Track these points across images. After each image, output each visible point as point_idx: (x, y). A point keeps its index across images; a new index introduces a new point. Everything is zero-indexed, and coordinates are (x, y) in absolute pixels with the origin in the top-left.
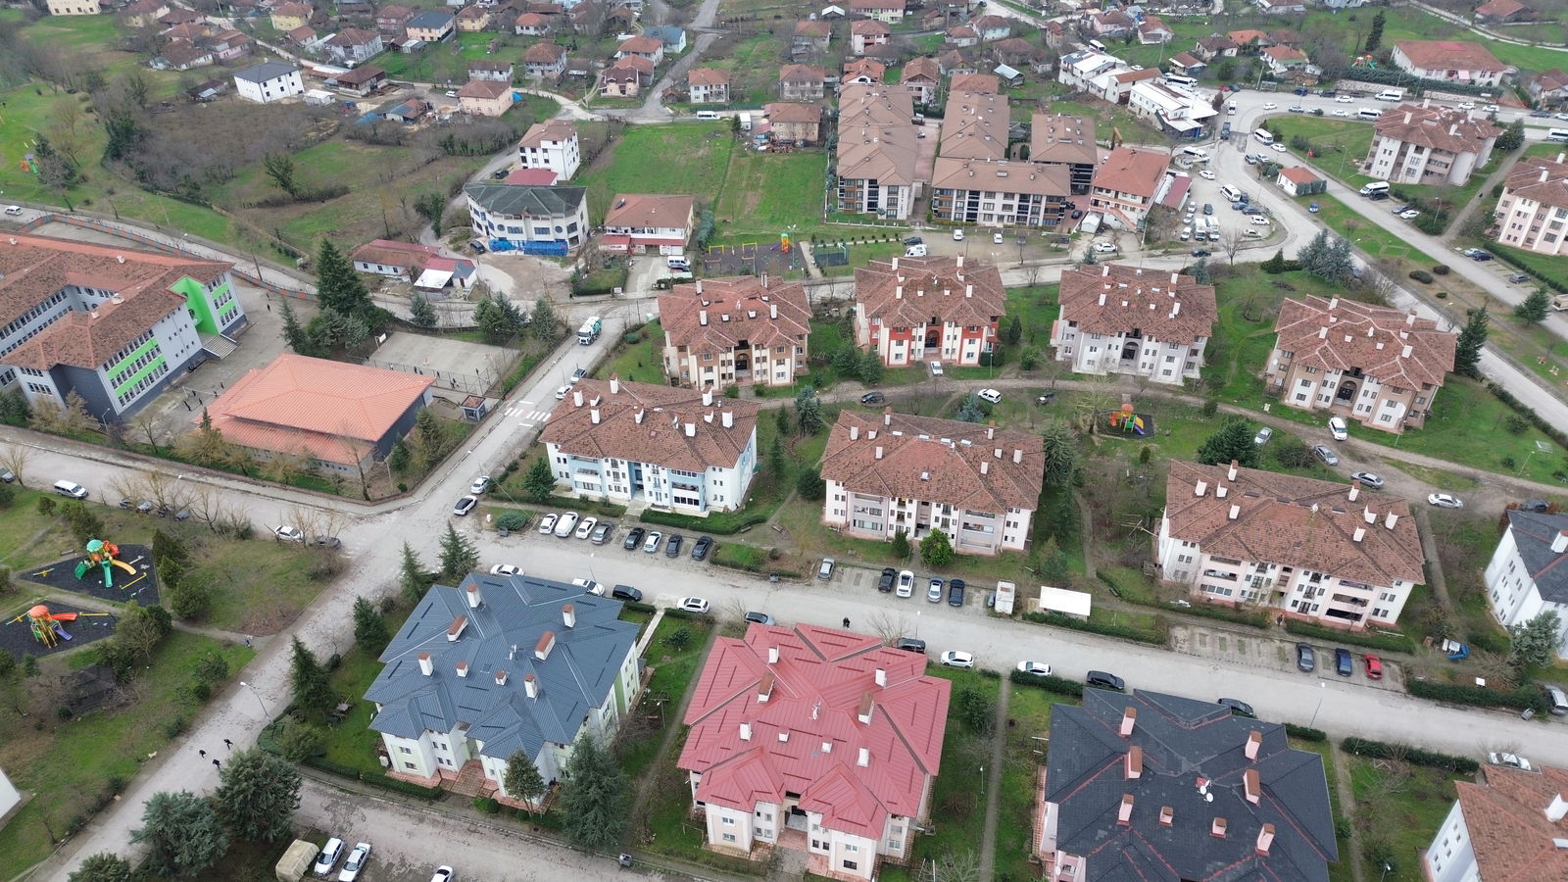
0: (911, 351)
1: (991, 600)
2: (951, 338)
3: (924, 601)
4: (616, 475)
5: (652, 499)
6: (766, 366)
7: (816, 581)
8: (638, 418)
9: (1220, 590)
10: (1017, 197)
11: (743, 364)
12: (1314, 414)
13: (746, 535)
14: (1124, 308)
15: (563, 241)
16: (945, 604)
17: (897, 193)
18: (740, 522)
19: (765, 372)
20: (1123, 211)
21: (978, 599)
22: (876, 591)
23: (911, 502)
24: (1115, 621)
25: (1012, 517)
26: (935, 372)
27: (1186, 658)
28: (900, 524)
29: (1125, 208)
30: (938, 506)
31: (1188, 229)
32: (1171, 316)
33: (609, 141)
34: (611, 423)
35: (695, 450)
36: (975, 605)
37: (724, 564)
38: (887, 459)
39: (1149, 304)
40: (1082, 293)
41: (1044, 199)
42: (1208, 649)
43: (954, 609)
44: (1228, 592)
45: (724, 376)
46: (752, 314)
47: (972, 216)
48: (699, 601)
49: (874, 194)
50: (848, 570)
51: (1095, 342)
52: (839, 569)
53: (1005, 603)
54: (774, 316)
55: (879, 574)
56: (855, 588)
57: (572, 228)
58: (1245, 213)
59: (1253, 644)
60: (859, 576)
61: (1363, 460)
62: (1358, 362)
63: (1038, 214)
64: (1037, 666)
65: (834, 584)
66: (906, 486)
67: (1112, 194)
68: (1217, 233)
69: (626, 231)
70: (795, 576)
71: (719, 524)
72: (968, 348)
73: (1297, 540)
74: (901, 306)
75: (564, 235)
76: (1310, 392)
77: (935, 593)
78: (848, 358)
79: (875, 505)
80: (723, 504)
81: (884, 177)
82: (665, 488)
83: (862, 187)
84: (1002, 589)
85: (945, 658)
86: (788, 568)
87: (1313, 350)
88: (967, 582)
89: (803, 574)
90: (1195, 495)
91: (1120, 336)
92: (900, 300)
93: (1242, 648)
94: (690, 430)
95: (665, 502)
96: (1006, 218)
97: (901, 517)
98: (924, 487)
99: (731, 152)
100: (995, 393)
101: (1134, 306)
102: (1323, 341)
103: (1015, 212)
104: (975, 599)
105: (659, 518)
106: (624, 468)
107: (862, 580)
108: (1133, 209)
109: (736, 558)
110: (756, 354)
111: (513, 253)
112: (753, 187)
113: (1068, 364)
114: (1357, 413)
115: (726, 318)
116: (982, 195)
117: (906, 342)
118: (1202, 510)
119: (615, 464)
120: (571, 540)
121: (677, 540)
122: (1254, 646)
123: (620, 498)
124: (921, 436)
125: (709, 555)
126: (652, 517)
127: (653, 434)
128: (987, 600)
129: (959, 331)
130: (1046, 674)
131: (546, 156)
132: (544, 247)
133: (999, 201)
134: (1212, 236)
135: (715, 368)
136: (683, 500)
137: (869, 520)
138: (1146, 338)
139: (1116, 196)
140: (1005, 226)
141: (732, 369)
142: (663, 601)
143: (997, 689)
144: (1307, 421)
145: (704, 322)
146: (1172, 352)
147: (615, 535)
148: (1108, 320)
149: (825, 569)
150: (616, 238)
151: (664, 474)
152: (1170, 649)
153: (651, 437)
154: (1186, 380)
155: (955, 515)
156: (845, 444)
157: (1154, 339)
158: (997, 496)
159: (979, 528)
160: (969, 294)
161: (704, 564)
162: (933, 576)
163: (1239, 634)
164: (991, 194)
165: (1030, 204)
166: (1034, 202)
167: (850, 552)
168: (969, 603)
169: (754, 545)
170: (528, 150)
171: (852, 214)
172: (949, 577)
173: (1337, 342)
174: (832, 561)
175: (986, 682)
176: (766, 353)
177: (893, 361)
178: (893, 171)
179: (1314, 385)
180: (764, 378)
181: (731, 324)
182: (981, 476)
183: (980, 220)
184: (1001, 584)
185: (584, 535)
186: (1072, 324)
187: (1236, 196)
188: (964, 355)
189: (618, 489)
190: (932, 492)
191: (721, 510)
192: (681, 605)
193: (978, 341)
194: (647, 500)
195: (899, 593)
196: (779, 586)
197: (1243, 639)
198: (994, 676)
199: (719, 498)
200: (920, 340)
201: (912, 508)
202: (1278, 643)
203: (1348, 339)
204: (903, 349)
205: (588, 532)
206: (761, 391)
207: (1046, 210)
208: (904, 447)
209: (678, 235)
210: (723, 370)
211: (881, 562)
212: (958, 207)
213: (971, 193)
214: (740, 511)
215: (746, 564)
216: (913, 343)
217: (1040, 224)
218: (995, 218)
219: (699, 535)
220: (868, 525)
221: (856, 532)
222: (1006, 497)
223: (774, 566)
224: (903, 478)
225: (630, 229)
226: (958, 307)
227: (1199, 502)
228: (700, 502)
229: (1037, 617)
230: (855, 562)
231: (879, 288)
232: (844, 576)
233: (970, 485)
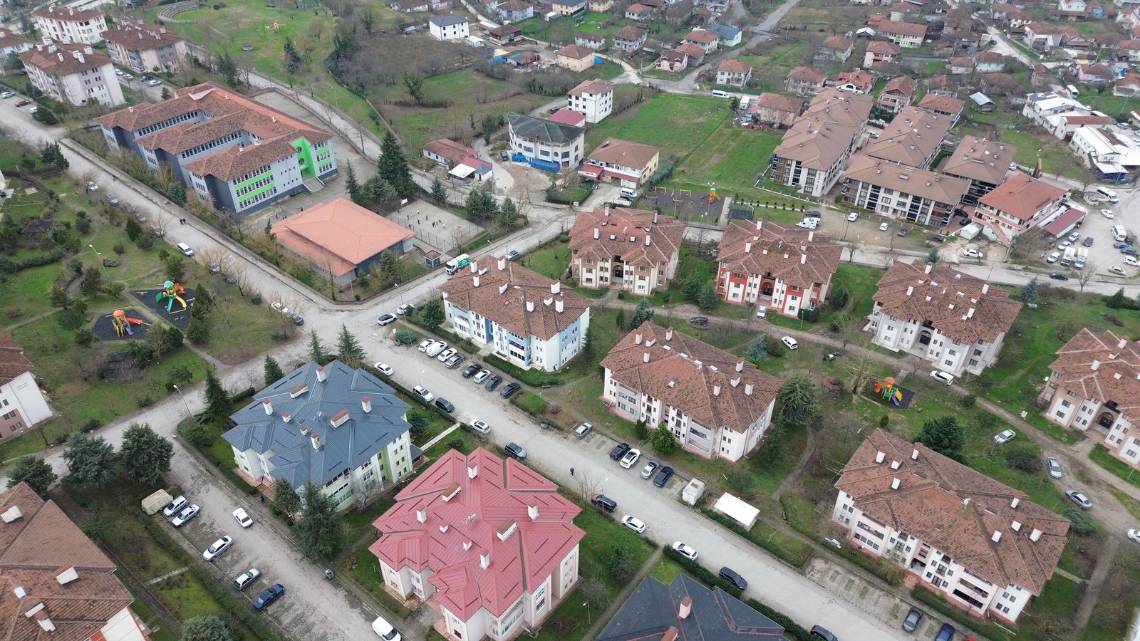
0: (746, 294)
2: (779, 291)
3: (637, 475)
4: (478, 324)
5: (498, 348)
6: (632, 278)
7: (572, 437)
8: (502, 289)
9: (870, 543)
10: (910, 198)
11: (618, 273)
12: (1066, 431)
13: (546, 390)
14: (926, 302)
15: (558, 163)
16: (651, 482)
17: (815, 175)
18: (546, 381)
19: (631, 282)
20: (1002, 227)
21: (677, 486)
22: (608, 456)
23: (656, 400)
24: (770, 538)
25: (728, 434)
26: (759, 314)
27: (811, 585)
28: (648, 414)
29: (1004, 225)
30: (675, 409)
31: (1056, 254)
32: (964, 318)
33: (639, 101)
34: (484, 289)
35: (528, 321)
36: (673, 490)
37: (517, 405)
38: (650, 364)
39: (949, 303)
40: (900, 282)
41: (933, 204)
42: (833, 585)
43: (655, 488)
44: (876, 547)
45: (601, 278)
46: (633, 239)
47: (872, 205)
48: (483, 424)
49: (798, 172)
50: (599, 436)
51: (892, 323)
52: (593, 433)
53: (691, 495)
54: (648, 243)
55: (617, 445)
56: (595, 450)
57: (566, 155)
58: (1123, 253)
59: (875, 594)
60: (604, 442)
61: (1088, 482)
63: (926, 214)
64: (686, 549)
65: (583, 442)
66: (655, 387)
67: (994, 212)
68: (1081, 263)
69: (602, 164)
70: (560, 429)
71: (531, 378)
72: (790, 302)
73: (940, 523)
74: (746, 258)
75: (559, 159)
76: (1068, 412)
77: (647, 472)
78: (693, 287)
79: (633, 395)
80: (541, 365)
81: (807, 162)
82: (506, 343)
83: (790, 165)
84: (693, 485)
85: (624, 520)
86: (558, 422)
87: (1080, 377)
88: (677, 471)
89: (566, 428)
90: (875, 461)
91: (915, 323)
92: (747, 254)
93: (863, 594)
94: (530, 307)
95: (505, 352)
96: (899, 212)
97: (649, 409)
98: (667, 392)
99: (721, 123)
101: (936, 302)
102: (1093, 371)
103: (907, 209)
104: (675, 486)
105: (497, 362)
106: (482, 321)
107: (604, 446)
108: (1010, 228)
109: (529, 404)
110: (626, 267)
111: (524, 164)
112: (720, 151)
113: (872, 334)
114: (1109, 442)
115: (613, 237)
116: (882, 190)
117: (742, 286)
118: (873, 474)
119: (477, 317)
120: (435, 360)
121: (497, 381)
122: (875, 596)
123: (480, 341)
124: (682, 355)
125: (512, 396)
126: (493, 360)
127: (507, 303)
129: (785, 287)
130: (690, 557)
131: (584, 103)
132: (543, 164)
133: (895, 197)
134: (1078, 265)
135: (594, 271)
136: (516, 354)
137: (629, 405)
139: (998, 214)
140: (897, 219)
141: (608, 275)
142: (465, 418)
143: (649, 555)
144: (1057, 436)
145: (596, 237)
146: (954, 347)
147: (463, 365)
148: (909, 308)
149: (581, 429)
150: (591, 168)
151: (505, 332)
152: (803, 574)
153: (504, 304)
154: (966, 373)
156: (629, 346)
157: (941, 332)
158: (717, 414)
160: (803, 261)
161: (506, 401)
162: (653, 459)
163: (869, 582)
164: (889, 191)
165: (921, 205)
166: (924, 204)
167: (607, 423)
168: (669, 487)
169: (546, 399)
170: (574, 97)
172: (665, 464)
173: (1107, 376)
174: (589, 426)
175: (645, 547)
176: (632, 269)
177: (731, 298)
178: (817, 157)
179: (1072, 407)
180: (631, 287)
181: (614, 243)
183: (878, 209)
184: (694, 481)
185: (443, 359)
186: (879, 304)
187: (1121, 236)
188: (787, 307)
189: (479, 335)
190: (671, 397)
191: (539, 369)
192: (472, 424)
193: (799, 299)
194: (495, 348)
195: (621, 463)
196: (545, 431)
197: (870, 588)
198: (653, 545)
199: (539, 360)
200: (755, 287)
201: (656, 405)
202: (897, 601)
203: (1117, 376)
204: (740, 291)
205: (446, 358)
206: (623, 296)
207: (933, 213)
208: (667, 359)
209: (636, 174)
210: (601, 274)
211: (624, 437)
212: (861, 196)
213: (874, 186)
214: (555, 374)
215: (533, 410)
216: (748, 288)
217: (927, 223)
218: (891, 211)
219: (514, 381)
220: (627, 409)
221: (619, 412)
222: (724, 417)
223: (550, 417)
224: (655, 381)
225: (604, 164)
226: (789, 269)
227: (875, 467)
228: (526, 359)
229: (711, 514)
230: (607, 432)
231: (738, 241)
232: (593, 440)
233: (700, 400)
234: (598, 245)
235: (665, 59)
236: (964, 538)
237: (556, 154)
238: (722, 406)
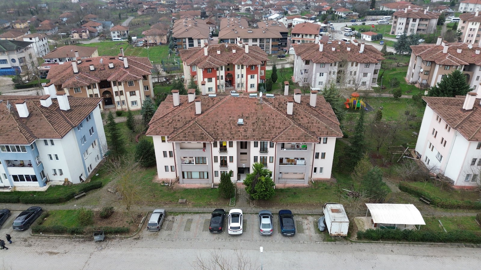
0: (217, 87)
1: (322, 224)
2: (240, 76)
3: (256, 236)
6: (123, 98)
7: (145, 233)
11: (109, 101)
13: (82, 200)
14: (334, 52)
15: (17, 67)
16: (278, 236)
19: (123, 102)
21: (307, 224)
22: (207, 233)
23: (231, 145)
25: (320, 148)
30: (256, 145)
32: (361, 52)
35: (25, 127)
36: (307, 232)
37: (46, 231)
38: (206, 113)
39: (346, 49)
40: (308, 49)
41: (271, 40)
43: (287, 240)
46: (111, 66)
49: (191, 45)
50: (178, 218)
51: (322, 70)
52: (170, 218)
53: (339, 222)
54: (126, 66)
55: (209, 217)
56: (185, 234)
57: (22, 60)
60: (190, 221)
62: (472, 61)
65: (164, 233)
66: (226, 131)
67: (300, 36)
69: (56, 61)
70: (122, 232)
72: (251, 81)
74: (208, 58)
75: (17, 64)
77: (265, 226)
79: (200, 154)
80: (62, 178)
81: (194, 37)
82: (2, 169)
83: (185, 42)
84: (333, 211)
86: (116, 224)
87: (444, 58)
88: (294, 211)
89: (132, 228)
90: (465, 110)
91: (335, 66)
92: (207, 57)
94: (23, 112)
95: (5, 182)
97: (224, 163)
98: (242, 131)
99: (127, 47)
101: (339, 50)
102: (446, 54)
104: (305, 227)
107: (193, 226)
109: (63, 223)
110: (115, 89)
113: (307, 87)
115: (92, 68)
117: (214, 79)
124: (232, 94)
125: (34, 224)
128: (316, 225)
129: (244, 71)
132: (5, 71)
133: (251, 43)
136: (22, 177)
137: (196, 169)
138: (350, 64)
139: (302, 37)
145: (76, 71)
146: (366, 70)
148: (327, 57)
149: (154, 219)
150: (49, 64)
154: (373, 88)
155: (271, 152)
157: (354, 64)
158: (306, 129)
159: (292, 162)
161: (26, 234)
162: (260, 210)
165: (265, 44)
166: (266, 42)
167: (180, 201)
168: (301, 231)
169: (86, 208)
172: (276, 210)
173: (454, 54)
174: (162, 211)
176: (121, 88)
178: (199, 33)
181: (96, 72)
182: (288, 116)
184: (329, 207)
186: (307, 62)
188: (249, 86)
190: (249, 133)
191: (62, 183)
193: (256, 76)
195: (230, 232)
196: (104, 244)
199: (58, 172)
200: (222, 79)
201: (232, 151)
203: (459, 51)
207: (272, 46)
208: (220, 103)
211: (210, 205)
214: (83, 184)
215: (74, 226)
216: (218, 81)
217: (270, 53)
220: (196, 175)
221: (186, 184)
223: (103, 225)
224: (222, 126)
225: (58, 60)
226: (242, 57)
228: (38, 177)
229: (374, 235)
230: (186, 209)
231: (194, 54)
232: (175, 224)
233: (281, 123)
234: (80, 76)
235: (75, 32)
237: (13, 60)
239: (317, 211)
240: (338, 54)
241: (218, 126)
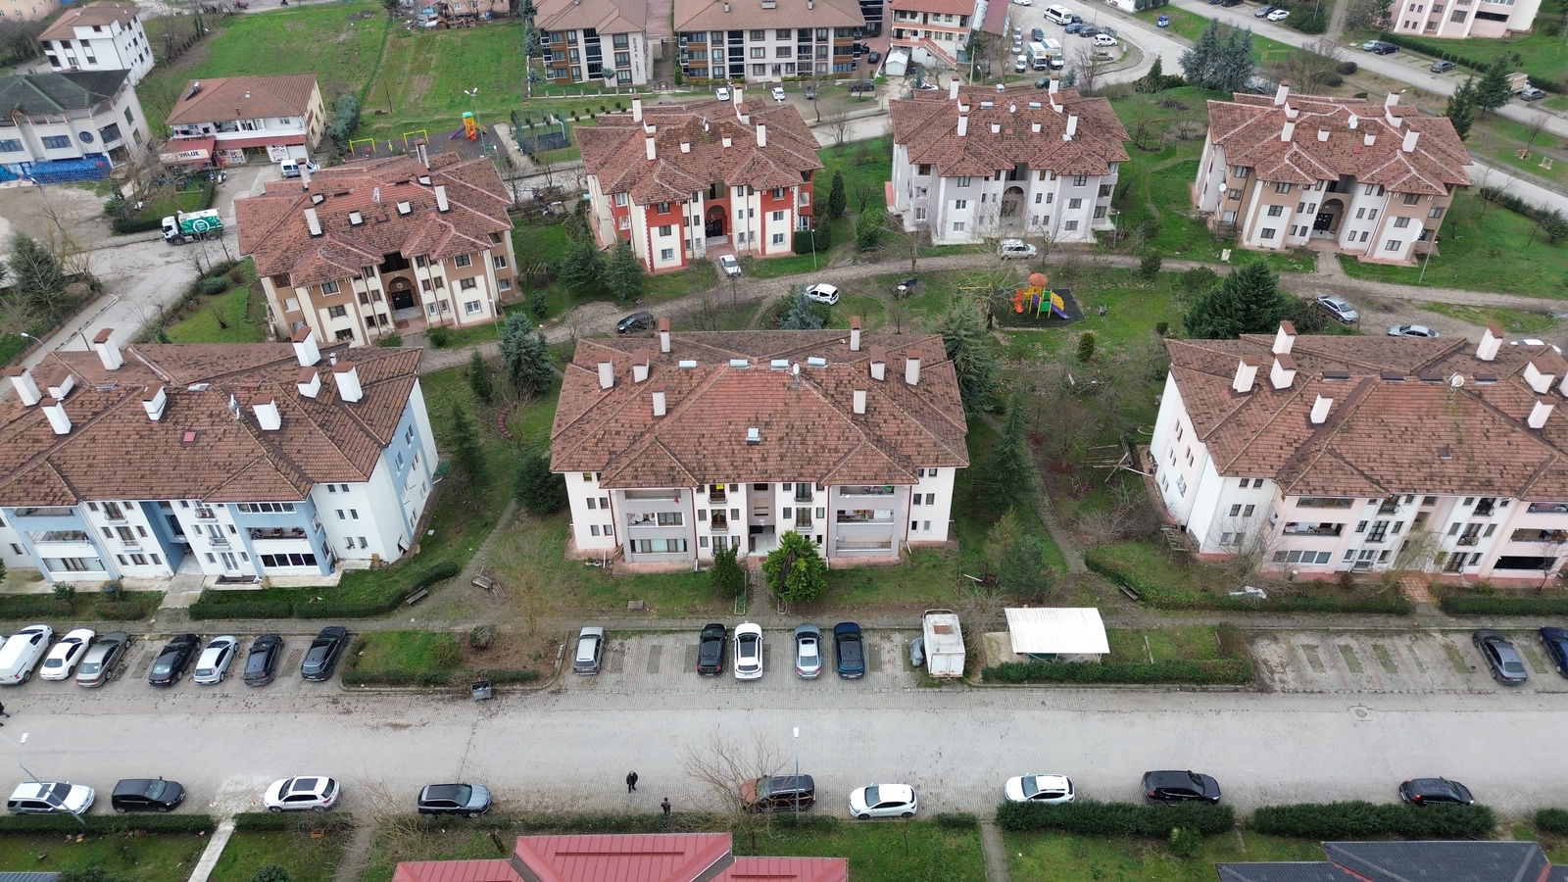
0: (686, 244)
1: (917, 654)
2: (745, 214)
3: (789, 680)
4: (125, 533)
5: (219, 568)
6: (443, 294)
7: (571, 679)
8: (154, 408)
9: (1309, 556)
10: (795, 35)
11: (404, 298)
12: (1288, 256)
13: (424, 606)
14: (996, 136)
15: (98, 155)
16: (832, 679)
17: (627, 45)
18: (405, 584)
19: (444, 304)
20: (937, 42)
21: (890, 652)
22: (694, 676)
23: (734, 488)
24: (1153, 651)
25: (925, 485)
26: (731, 270)
27: (1299, 702)
28: (719, 533)
29: (938, 36)
30: (787, 488)
31: (1023, 58)
32: (1067, 138)
33: (200, 35)
34: (96, 429)
35: (283, 457)
36: (888, 668)
37: (372, 681)
38: (676, 414)
39: (1029, 126)
40: (928, 124)
41: (831, 34)
42: (1328, 677)
43: (849, 686)
44: (1324, 557)
45: (370, 321)
46: (404, 208)
47: (737, 70)
48: (311, 784)
49: (594, 51)
50: (632, 643)
51: (962, 193)
52: (615, 644)
53: (946, 655)
54: (444, 206)
55: (695, 640)
56: (651, 680)
57: (110, 132)
58: (1083, 36)
59: (1400, 647)
60: (656, 651)
61: (1387, 309)
62: (1348, 166)
63: (826, 56)
64: (1046, 784)
65: (608, 678)
66: (723, 461)
67: (919, 19)
68: (1060, 58)
69: (206, 130)
70: (525, 679)
71: (362, 596)
72: (774, 227)
73: (1441, 444)
74: (658, 170)
75: (98, 146)
76: (1280, 224)
77: (808, 660)
78: (584, 264)
79: (667, 506)
80: (368, 554)
81: (605, 23)
82: (237, 543)
83: (575, 42)
84: (938, 630)
85: (858, 804)
86: (511, 664)
87: (1280, 160)
88: (864, 622)
89: (542, 669)
90: (1234, 393)
91: (997, 178)
92: (655, 162)
93: (1386, 660)
94: (268, 417)
95: (246, 568)
96: (783, 68)
97: (719, 520)
98: (756, 457)
99: (386, 33)
100: (829, 289)
101: (1009, 131)
102: (1288, 144)
103: (794, 58)
104: (885, 657)
105: (236, 605)
106: (135, 517)
107: (664, 660)
108: (949, 37)
109: (398, 663)
110: (421, 274)
111: (14, 184)
112: (420, 68)
113: (925, 234)
114: (1347, 245)
115: (356, 219)
116: (746, 37)
117: (675, 228)
119: (113, 513)
120: (33, 688)
121: (272, 650)
122: (1404, 651)
123: (150, 575)
124: (734, 362)
125: (341, 666)
126: (218, 605)
127: (189, 437)
128: (907, 652)
129: (756, 201)
130: (1067, 798)
131: (89, 52)
132: (65, 167)
133: (771, 42)
134: (1056, 63)
135: (349, 308)
136: (282, 560)
137: (659, 535)
138: (1036, 175)
139: (925, 21)
140: (785, 80)
141: (383, 307)
142: (234, 795)
143: (978, 852)
144: (1285, 266)
145: (316, 230)
146: (1078, 192)
147: (133, 659)
148: (977, 155)
149: (586, 651)
150: (189, 140)
151: (224, 516)
152: (1265, 689)
153: (183, 444)
154: (1097, 234)
155: (819, 499)
156: (592, 400)
157: (1048, 175)
158: (892, 450)
159: (866, 515)
160: (761, 141)
161: (332, 687)
162: (801, 624)
163: (1369, 633)
164: (758, 34)
165: (814, 44)
166: (818, 40)
167: (631, 604)
168: (877, 666)
169: (437, 626)
170: (57, 46)
171: (566, 80)
172: (830, 620)
173: (1309, 144)
174: (598, 631)
175: (952, 841)
176: (439, 270)
177: (660, 264)
178: (616, 13)
179: (1287, 212)
180: (446, 315)
181: (368, 229)
182: (855, 417)
183: (748, 74)
184: (932, 621)
185: (61, 672)
186: (924, 169)
187: (1067, 16)
188: (769, 239)
189: (139, 560)
190: (772, 464)
191: (366, 566)
192: (272, 799)
194: (207, 572)
195: (739, 675)
196: (493, 705)
197: (1381, 642)
198: (962, 824)
199: (357, 543)
200: (697, 223)
201: (737, 500)
202: (1439, 637)
203: (1323, 136)
204: (673, 241)
205: (66, 665)
206: (441, 338)
207: (836, 50)
208: (706, 387)
209: (294, 128)
210: (367, 310)
211: (693, 612)
212: (717, 58)
213: (732, 34)
214: (408, 559)
215: (422, 670)
216: (687, 230)
217: (831, 72)
218: (769, 70)
219: (318, 626)
220: (659, 545)
221: (637, 563)
222: (910, 450)
223: (482, 665)
224: (713, 446)
225: (212, 128)
226: (747, 162)
227: (1247, 404)
228: (319, 557)
229: (1012, 674)
230: (645, 623)
231: (617, 149)
232: (626, 658)
233: (839, 439)
234: (329, 245)
236: (1496, 448)
237: (86, 137)
238: (889, 429)
239: (909, 621)
240: (1006, 144)
241: (704, 449)
